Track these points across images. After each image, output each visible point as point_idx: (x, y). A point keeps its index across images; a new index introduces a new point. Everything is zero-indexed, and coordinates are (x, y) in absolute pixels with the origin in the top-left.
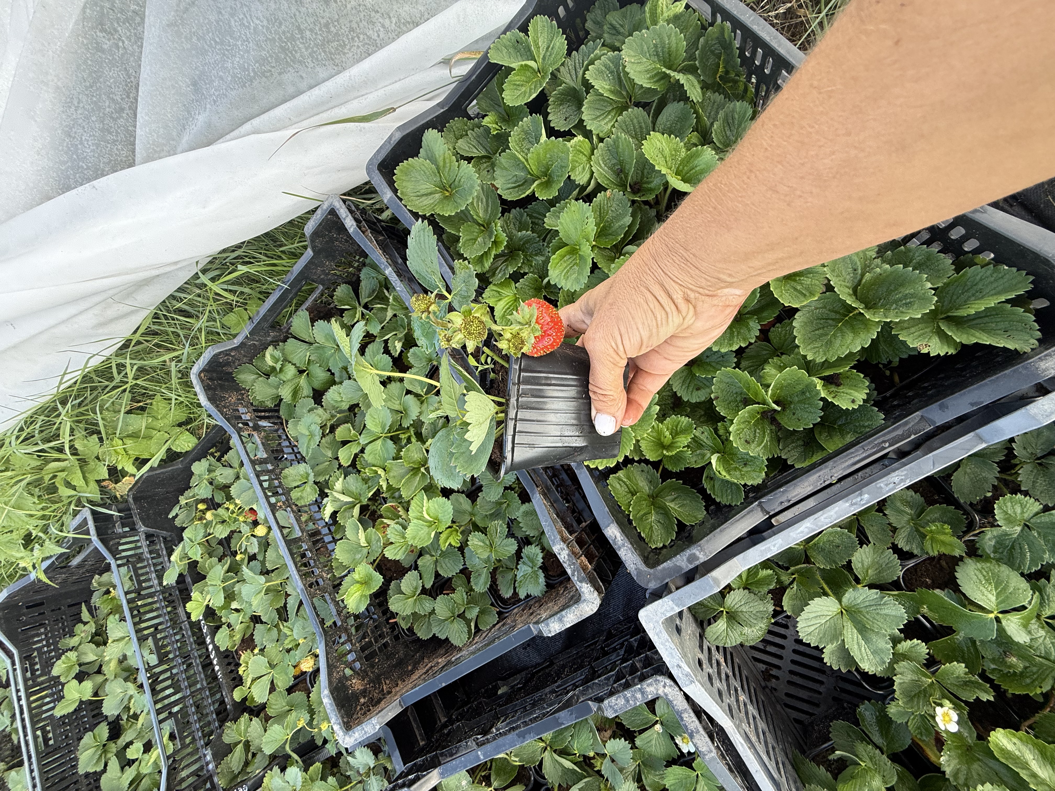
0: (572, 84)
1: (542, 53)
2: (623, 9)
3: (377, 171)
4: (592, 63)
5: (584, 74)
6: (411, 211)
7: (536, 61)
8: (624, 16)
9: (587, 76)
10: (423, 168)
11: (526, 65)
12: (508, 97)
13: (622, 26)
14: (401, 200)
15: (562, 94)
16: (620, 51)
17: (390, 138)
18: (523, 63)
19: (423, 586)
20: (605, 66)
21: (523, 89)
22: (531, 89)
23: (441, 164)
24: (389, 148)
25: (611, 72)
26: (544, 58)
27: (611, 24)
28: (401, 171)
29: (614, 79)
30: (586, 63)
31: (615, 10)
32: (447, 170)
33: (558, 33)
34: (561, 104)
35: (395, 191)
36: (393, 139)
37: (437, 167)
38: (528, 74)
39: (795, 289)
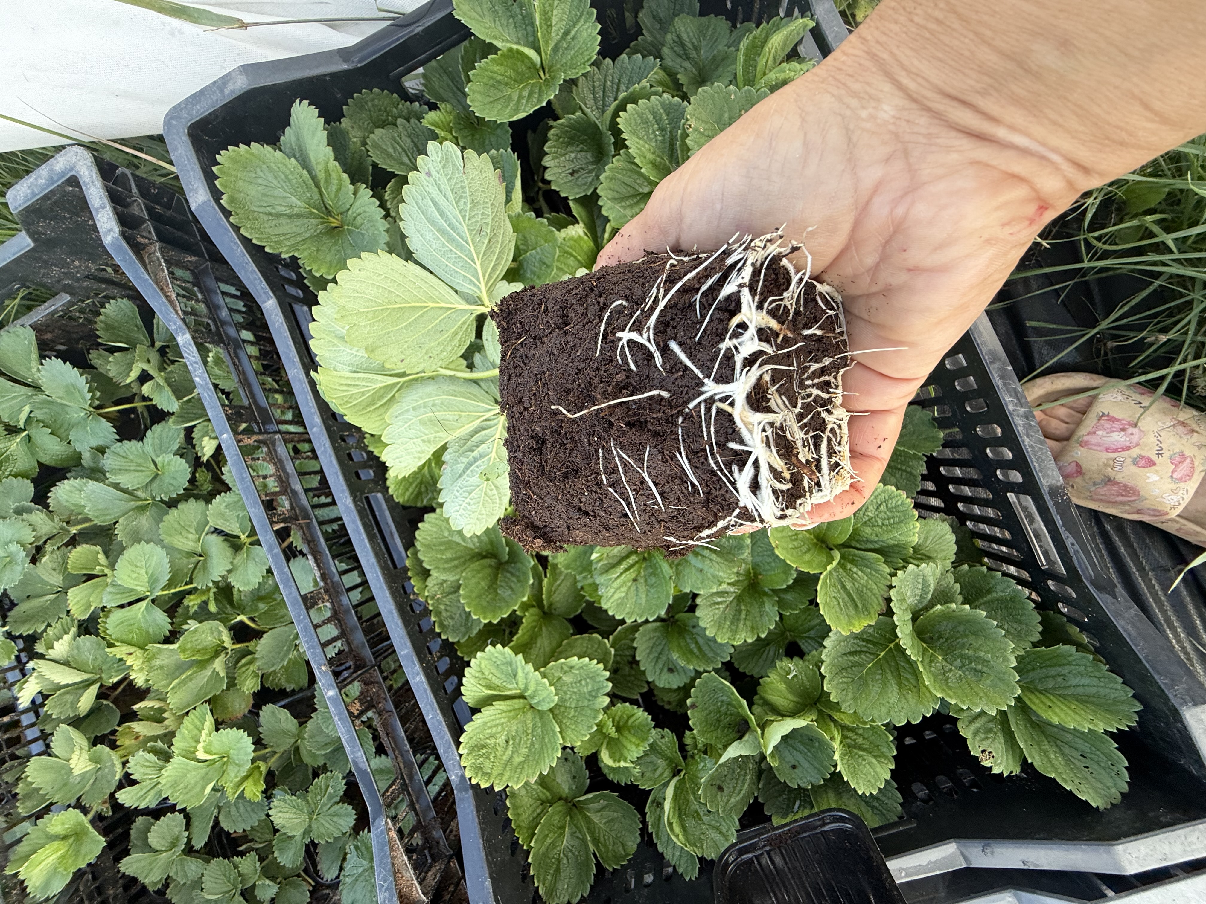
0: (593, 115)
1: (555, 36)
2: (704, 19)
3: (186, 138)
4: (633, 99)
5: (616, 115)
6: (246, 242)
7: (538, 51)
8: (702, 32)
9: (622, 121)
10: (283, 168)
11: (518, 52)
12: (477, 96)
13: (695, 48)
14: (227, 214)
15: (572, 127)
16: (685, 97)
17: (225, 79)
18: (515, 47)
19: (189, 840)
20: (654, 114)
21: (508, 92)
22: (520, 97)
23: (321, 176)
24: (217, 101)
25: (662, 129)
26: (556, 49)
27: (678, 36)
28: (234, 161)
29: (663, 142)
30: (622, 95)
31: (691, 13)
32: (334, 188)
33: (590, 14)
34: (569, 144)
35: (216, 195)
36: (230, 87)
37: (314, 178)
38: (522, 68)
39: (844, 586)
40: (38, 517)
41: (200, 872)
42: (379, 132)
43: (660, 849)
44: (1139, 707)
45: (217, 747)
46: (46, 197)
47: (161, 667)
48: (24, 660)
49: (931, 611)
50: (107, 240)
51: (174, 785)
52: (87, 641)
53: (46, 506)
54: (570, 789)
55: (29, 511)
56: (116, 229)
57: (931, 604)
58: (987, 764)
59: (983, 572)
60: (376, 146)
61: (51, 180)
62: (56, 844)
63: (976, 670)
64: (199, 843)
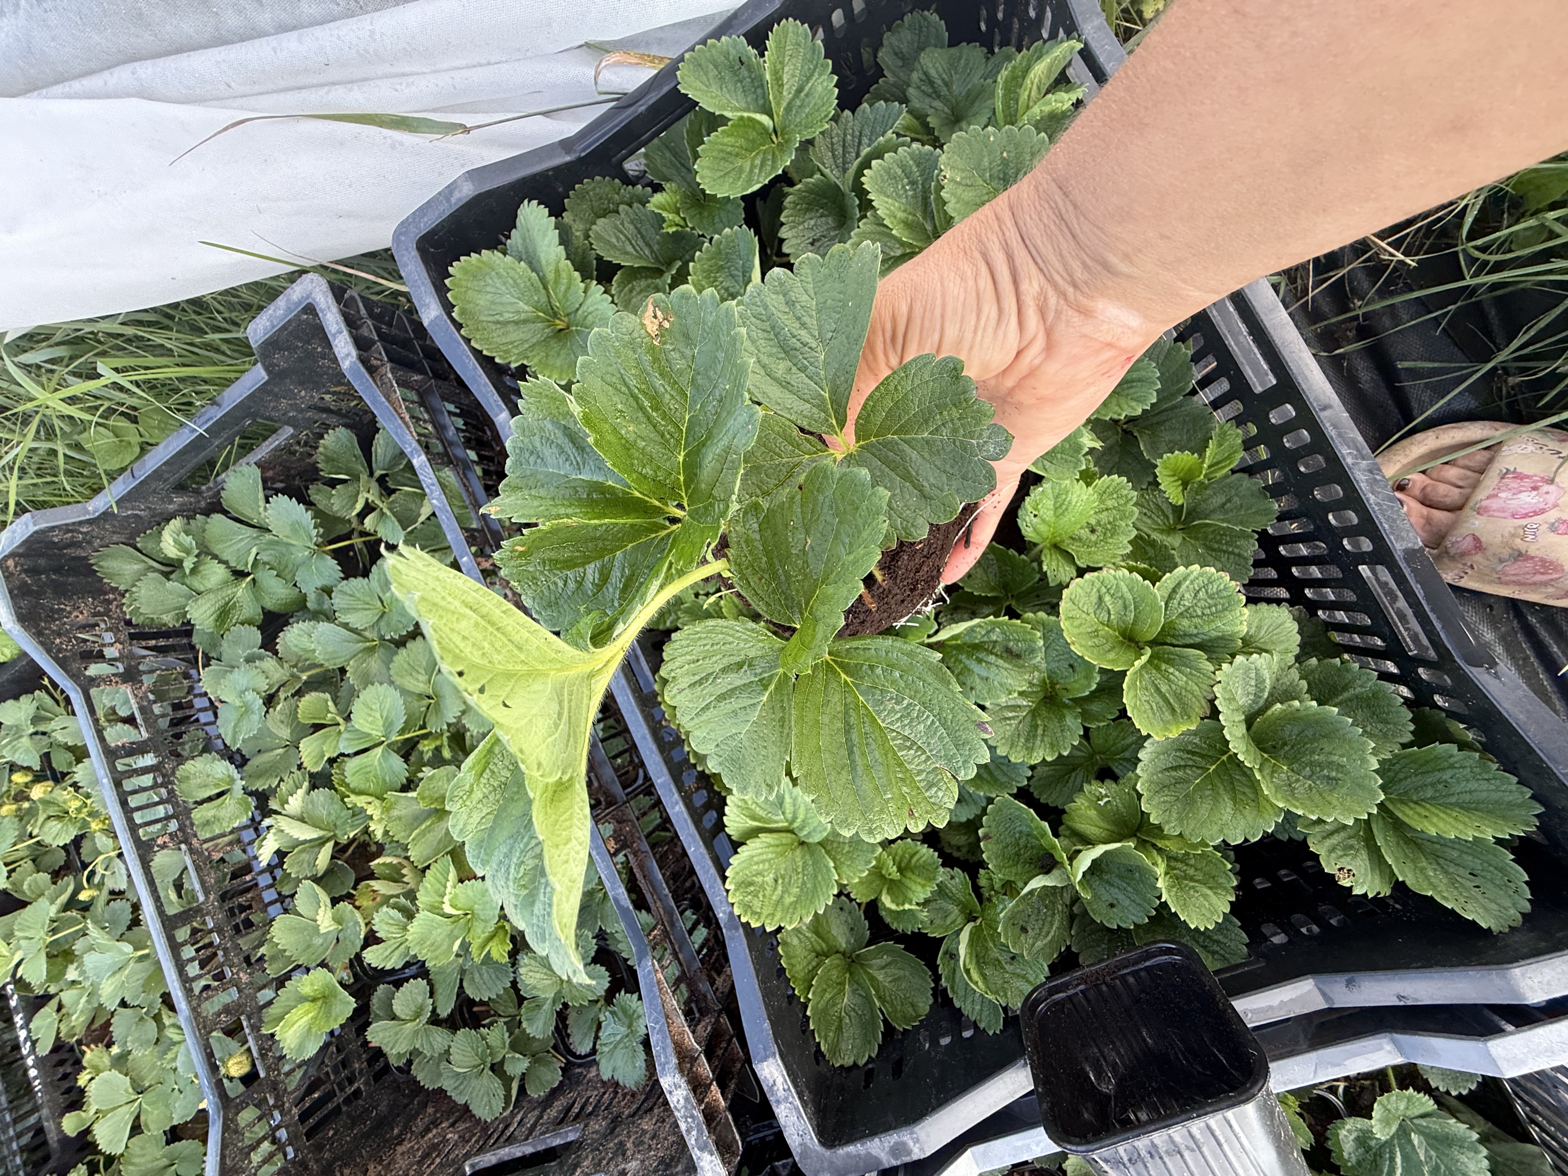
0: (833, 175)
1: (787, 95)
2: (953, 50)
3: (415, 253)
4: (878, 154)
5: (859, 173)
6: (477, 353)
7: (771, 116)
8: (953, 65)
9: (868, 180)
10: (512, 273)
11: (750, 119)
12: (706, 172)
13: (946, 84)
14: (459, 326)
15: (810, 191)
16: (938, 144)
17: (451, 188)
18: (746, 115)
19: (434, 1008)
20: (903, 167)
21: (739, 162)
22: (753, 167)
23: (550, 276)
24: (445, 211)
25: (912, 183)
26: (788, 109)
27: (926, 74)
28: (465, 271)
29: (914, 197)
30: (865, 151)
31: (939, 45)
32: (563, 288)
33: (825, 66)
34: (807, 210)
35: (448, 307)
36: (457, 195)
37: (543, 280)
38: (753, 135)
39: (1158, 690)
40: (269, 663)
41: (446, 1044)
42: (601, 222)
43: (957, 1004)
44: (1540, 809)
45: (462, 902)
46: (284, 328)
47: (399, 818)
48: (258, 818)
49: (1269, 712)
50: (345, 365)
51: (421, 942)
52: (321, 794)
53: (276, 653)
54: (848, 942)
55: (261, 658)
56: (354, 353)
57: (1268, 704)
58: (1345, 883)
59: (1335, 666)
60: (599, 238)
61: (289, 310)
62: (307, 1005)
63: (1329, 778)
64: (444, 1012)
